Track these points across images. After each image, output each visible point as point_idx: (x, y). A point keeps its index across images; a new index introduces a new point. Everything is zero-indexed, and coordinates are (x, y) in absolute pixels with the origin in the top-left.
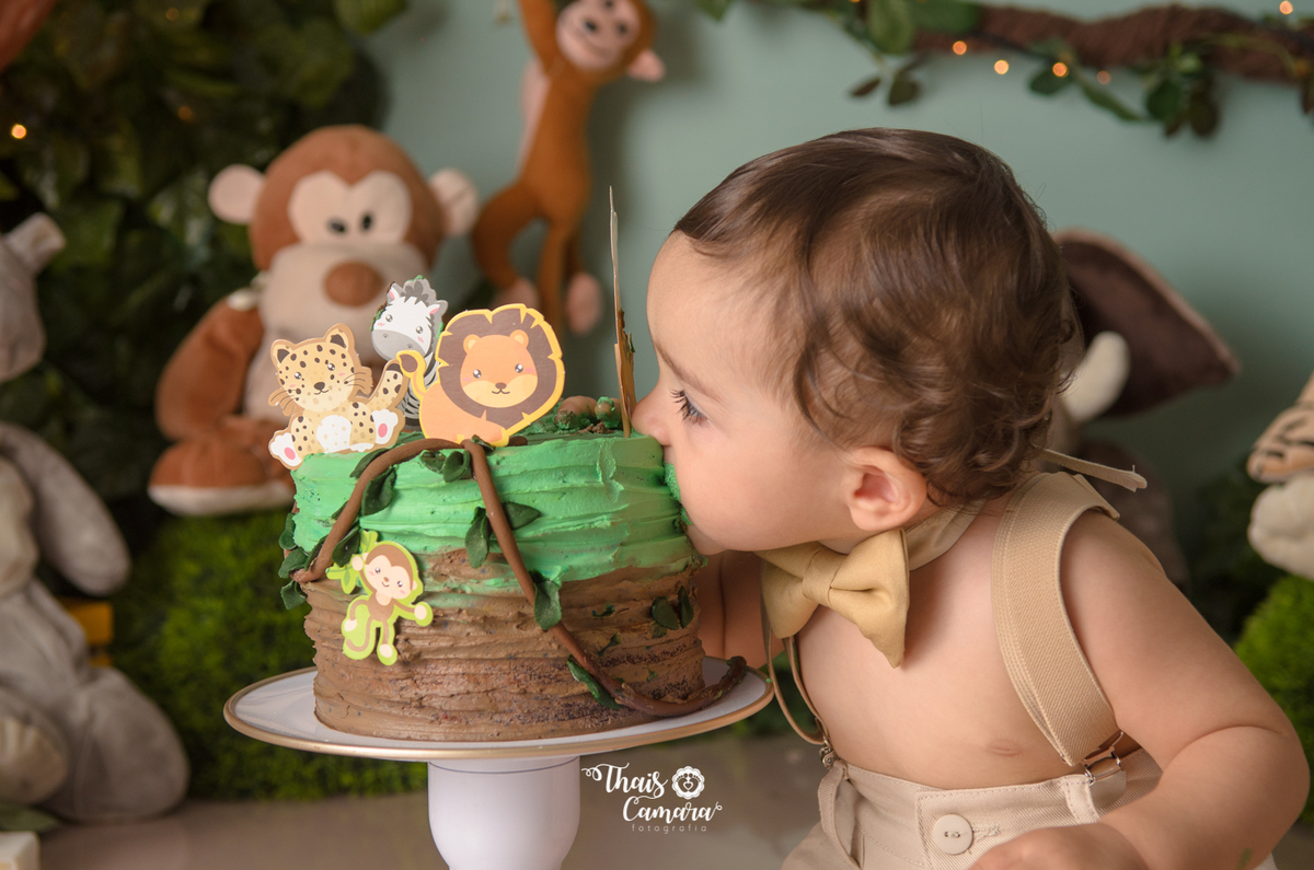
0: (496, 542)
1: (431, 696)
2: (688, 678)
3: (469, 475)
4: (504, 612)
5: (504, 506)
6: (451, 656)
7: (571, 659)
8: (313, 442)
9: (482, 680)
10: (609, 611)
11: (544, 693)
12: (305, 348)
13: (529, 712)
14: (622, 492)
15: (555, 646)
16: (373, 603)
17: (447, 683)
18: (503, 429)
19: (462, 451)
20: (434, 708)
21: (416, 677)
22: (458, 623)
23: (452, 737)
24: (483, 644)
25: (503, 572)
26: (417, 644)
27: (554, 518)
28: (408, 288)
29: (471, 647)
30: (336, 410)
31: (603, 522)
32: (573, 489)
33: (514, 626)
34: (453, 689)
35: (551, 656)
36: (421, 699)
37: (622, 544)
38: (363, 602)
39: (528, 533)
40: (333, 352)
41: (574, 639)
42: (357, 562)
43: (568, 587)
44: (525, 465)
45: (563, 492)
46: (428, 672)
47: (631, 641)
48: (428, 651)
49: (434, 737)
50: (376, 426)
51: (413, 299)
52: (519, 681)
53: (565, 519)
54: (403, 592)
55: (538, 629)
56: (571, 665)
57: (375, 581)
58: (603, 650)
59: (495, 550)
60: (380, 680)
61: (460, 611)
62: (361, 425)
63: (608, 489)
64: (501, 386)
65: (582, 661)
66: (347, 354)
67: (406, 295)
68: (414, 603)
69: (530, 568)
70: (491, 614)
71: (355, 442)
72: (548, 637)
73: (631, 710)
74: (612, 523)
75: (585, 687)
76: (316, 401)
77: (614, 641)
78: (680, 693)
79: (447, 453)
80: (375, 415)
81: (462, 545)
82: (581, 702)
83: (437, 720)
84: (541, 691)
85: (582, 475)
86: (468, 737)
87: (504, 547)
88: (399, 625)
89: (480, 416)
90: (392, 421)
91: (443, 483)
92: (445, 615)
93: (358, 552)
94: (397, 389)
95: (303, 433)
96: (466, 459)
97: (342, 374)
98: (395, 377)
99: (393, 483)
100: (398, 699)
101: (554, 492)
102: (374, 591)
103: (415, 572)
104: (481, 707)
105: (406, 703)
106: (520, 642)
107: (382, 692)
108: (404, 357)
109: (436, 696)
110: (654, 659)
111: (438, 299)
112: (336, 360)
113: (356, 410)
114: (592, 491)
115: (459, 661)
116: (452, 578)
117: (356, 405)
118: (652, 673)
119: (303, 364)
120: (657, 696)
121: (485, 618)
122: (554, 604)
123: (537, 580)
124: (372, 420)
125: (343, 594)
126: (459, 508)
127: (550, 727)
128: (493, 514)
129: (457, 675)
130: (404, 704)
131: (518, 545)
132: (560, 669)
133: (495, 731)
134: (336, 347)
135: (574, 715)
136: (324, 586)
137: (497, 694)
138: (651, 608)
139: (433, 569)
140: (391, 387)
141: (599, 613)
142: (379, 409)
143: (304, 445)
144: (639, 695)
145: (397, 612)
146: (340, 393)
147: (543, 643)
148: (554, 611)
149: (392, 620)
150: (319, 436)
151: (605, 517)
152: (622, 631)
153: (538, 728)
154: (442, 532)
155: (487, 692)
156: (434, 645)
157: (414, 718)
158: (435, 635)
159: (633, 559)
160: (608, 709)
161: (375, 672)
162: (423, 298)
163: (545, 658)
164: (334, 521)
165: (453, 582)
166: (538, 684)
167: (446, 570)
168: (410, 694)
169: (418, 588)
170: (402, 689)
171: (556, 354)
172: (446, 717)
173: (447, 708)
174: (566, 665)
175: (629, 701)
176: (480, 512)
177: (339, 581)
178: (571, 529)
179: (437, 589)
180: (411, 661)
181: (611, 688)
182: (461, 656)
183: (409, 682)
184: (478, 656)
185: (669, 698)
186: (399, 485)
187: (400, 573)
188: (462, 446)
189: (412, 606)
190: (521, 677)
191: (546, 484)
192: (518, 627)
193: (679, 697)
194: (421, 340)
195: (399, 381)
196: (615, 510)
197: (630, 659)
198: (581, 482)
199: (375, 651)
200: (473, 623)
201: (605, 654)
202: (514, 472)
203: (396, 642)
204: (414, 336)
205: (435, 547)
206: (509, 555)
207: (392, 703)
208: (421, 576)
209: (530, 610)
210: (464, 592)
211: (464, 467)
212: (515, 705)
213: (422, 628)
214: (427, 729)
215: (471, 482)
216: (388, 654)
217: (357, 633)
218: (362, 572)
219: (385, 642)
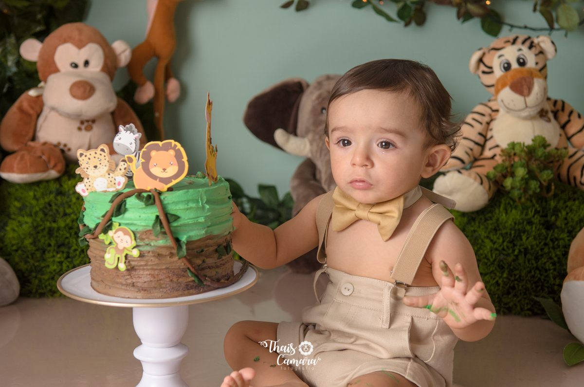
0: (163, 228)
1: (137, 282)
2: (229, 272)
3: (154, 203)
4: (165, 252)
5: (166, 214)
6: (145, 268)
7: (189, 269)
8: (93, 187)
9: (156, 276)
10: (202, 251)
11: (179, 281)
12: (90, 153)
13: (173, 288)
14: (208, 209)
15: (183, 264)
16: (117, 248)
17: (144, 277)
18: (165, 185)
19: (150, 194)
20: (138, 287)
21: (132, 275)
22: (148, 256)
23: (145, 297)
24: (157, 264)
25: (165, 237)
26: (133, 263)
27: (184, 219)
28: (127, 128)
29: (153, 265)
30: (101, 176)
31: (202, 220)
32: (191, 208)
33: (168, 257)
34: (145, 280)
35: (181, 267)
36: (134, 283)
37: (208, 227)
38: (113, 248)
39: (175, 224)
40: (101, 155)
41: (190, 261)
42: (111, 233)
43: (189, 243)
44: (174, 199)
45: (187, 209)
46: (136, 273)
47: (210, 261)
48: (137, 266)
49: (138, 297)
50: (117, 182)
51: (129, 132)
52: (170, 277)
53: (188, 219)
54: (128, 245)
55: (177, 258)
56: (188, 271)
57: (117, 240)
58: (200, 265)
59: (163, 230)
60: (118, 276)
61: (149, 252)
62: (111, 181)
63: (203, 207)
64: (164, 170)
65: (192, 270)
66: (106, 156)
67: (126, 130)
68: (133, 249)
69: (175, 236)
70: (160, 253)
71: (108, 188)
72: (180, 261)
73: (209, 286)
74: (205, 220)
75: (193, 279)
76: (94, 172)
77: (204, 261)
78: (226, 278)
79: (145, 194)
80: (116, 178)
81: (151, 228)
82: (192, 284)
83: (139, 291)
84: (178, 280)
85: (194, 202)
86: (151, 297)
87: (166, 229)
88: (126, 256)
89: (156, 180)
90: (123, 180)
91: (144, 206)
92: (144, 253)
93: (111, 230)
94: (125, 169)
95: (89, 184)
96: (152, 197)
97: (104, 163)
98: (124, 164)
99: (125, 205)
100: (125, 283)
101: (184, 209)
102: (117, 244)
103: (133, 238)
104: (155, 286)
105: (128, 285)
106: (171, 263)
107: (118, 280)
108: (128, 158)
109: (139, 282)
110: (218, 267)
111: (138, 132)
112: (102, 157)
113: (109, 176)
114: (198, 208)
115: (148, 270)
116: (146, 240)
117: (109, 174)
118: (217, 272)
119: (89, 159)
120: (218, 280)
121: (158, 255)
122: (183, 250)
123: (177, 241)
124: (115, 180)
125: (105, 245)
126: (150, 215)
127: (180, 293)
128: (162, 218)
129: (147, 274)
130: (127, 285)
131: (172, 228)
132: (184, 272)
133: (160, 295)
134: (102, 153)
135: (190, 289)
136: (97, 241)
137: (162, 282)
138: (217, 249)
139: (140, 236)
140: (123, 168)
141: (199, 252)
142: (118, 176)
143: (89, 188)
144: (213, 280)
145: (126, 252)
146: (103, 169)
147: (178, 262)
148: (184, 252)
149: (124, 255)
150: (95, 185)
151: (202, 218)
152: (207, 258)
153: (176, 293)
154: (143, 224)
155: (158, 281)
156: (139, 264)
157: (131, 290)
158: (139, 260)
159: (211, 232)
160: (201, 286)
161: (116, 273)
162: (132, 132)
163: (179, 268)
164: (102, 218)
165: (147, 241)
166: (176, 278)
167: (144, 237)
168: (129, 281)
169: (134, 243)
170: (126, 279)
171: (185, 159)
172: (143, 290)
173: (143, 286)
174: (186, 271)
175: (209, 283)
176: (157, 217)
177: (104, 240)
178: (190, 223)
179: (141, 244)
180: (131, 269)
181: (202, 279)
182: (149, 267)
183: (129, 277)
184: (155, 268)
185: (223, 281)
186: (127, 206)
187: (127, 238)
188: (150, 191)
189: (131, 250)
190: (170, 275)
191: (181, 206)
192: (170, 257)
193: (226, 280)
194: (131, 147)
195: (126, 166)
196: (206, 215)
197: (209, 268)
198: (194, 205)
199: (117, 266)
200: (154, 256)
201: (201, 266)
202: (170, 202)
203: (125, 263)
204: (129, 146)
205: (140, 229)
206: (168, 232)
207: (122, 285)
208: (135, 239)
209: (175, 251)
210: (151, 245)
211: (152, 201)
212: (168, 285)
213: (135, 258)
214: (135, 294)
215: (154, 206)
216: (122, 267)
217: (111, 259)
218: (112, 237)
219: (121, 262)
